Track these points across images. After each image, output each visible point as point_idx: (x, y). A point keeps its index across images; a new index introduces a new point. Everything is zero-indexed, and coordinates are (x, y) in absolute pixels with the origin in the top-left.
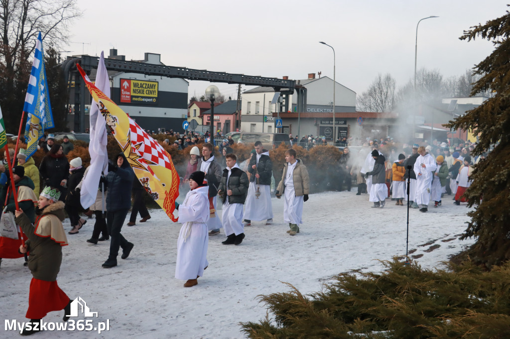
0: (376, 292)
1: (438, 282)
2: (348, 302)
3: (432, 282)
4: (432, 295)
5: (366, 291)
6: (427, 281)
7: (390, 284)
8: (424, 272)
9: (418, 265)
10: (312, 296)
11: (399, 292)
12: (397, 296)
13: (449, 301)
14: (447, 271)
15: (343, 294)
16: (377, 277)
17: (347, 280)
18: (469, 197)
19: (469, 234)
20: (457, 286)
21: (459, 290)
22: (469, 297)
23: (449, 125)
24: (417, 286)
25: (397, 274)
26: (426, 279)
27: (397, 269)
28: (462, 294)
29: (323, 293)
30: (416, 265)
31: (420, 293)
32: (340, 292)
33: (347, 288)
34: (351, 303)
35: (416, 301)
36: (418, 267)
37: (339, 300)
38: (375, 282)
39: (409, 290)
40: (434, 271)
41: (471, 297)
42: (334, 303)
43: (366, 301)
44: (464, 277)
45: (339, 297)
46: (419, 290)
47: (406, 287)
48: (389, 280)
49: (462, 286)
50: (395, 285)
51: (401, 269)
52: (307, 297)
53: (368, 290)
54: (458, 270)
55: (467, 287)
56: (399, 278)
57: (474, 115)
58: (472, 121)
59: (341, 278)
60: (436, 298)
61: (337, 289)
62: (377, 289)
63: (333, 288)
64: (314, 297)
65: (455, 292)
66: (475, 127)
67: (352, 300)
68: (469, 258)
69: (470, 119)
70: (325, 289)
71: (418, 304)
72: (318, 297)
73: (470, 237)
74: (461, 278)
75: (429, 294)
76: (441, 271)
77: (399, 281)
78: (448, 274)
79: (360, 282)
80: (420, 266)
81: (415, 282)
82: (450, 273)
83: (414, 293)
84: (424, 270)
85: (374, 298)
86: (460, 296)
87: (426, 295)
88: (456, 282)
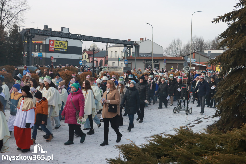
0: (172, 144)
1: (201, 139)
2: (158, 149)
3: (199, 139)
4: (198, 145)
5: (167, 143)
6: (196, 138)
7: (179, 140)
8: (195, 134)
9: (192, 131)
10: (141, 145)
11: (183, 144)
12: (182, 146)
13: (207, 148)
14: (206, 133)
15: (156, 144)
16: (172, 136)
17: (158, 138)
18: (216, 98)
19: (216, 115)
20: (210, 140)
21: (211, 142)
22: (216, 146)
23: (207, 63)
24: (191, 140)
25: (182, 135)
26: (195, 137)
27: (182, 133)
28: (212, 144)
29: (147, 144)
30: (191, 131)
31: (192, 144)
32: (154, 143)
33: (158, 142)
34: (160, 149)
35: (191, 148)
36: (192, 132)
37: (154, 147)
38: (171, 139)
39: (187, 143)
40: (200, 133)
41: (217, 146)
42: (152, 149)
43: (167, 148)
44: (214, 136)
45: (154, 146)
46: (192, 143)
47: (186, 141)
48: (178, 138)
49: (212, 141)
50: (181, 140)
51: (184, 132)
52: (139, 146)
53: (168, 143)
54: (211, 133)
55: (215, 141)
56: (183, 137)
57: (218, 58)
58: (218, 61)
59: (155, 137)
60: (200, 146)
61: (153, 142)
62: (172, 142)
63: (151, 142)
64: (142, 146)
65: (209, 143)
66: (219, 65)
67: (160, 147)
68: (216, 127)
69: (217, 60)
70: (147, 142)
71: (191, 149)
72: (144, 146)
73: (217, 117)
74: (212, 137)
75: (197, 145)
76: (203, 133)
77: (183, 138)
78: (206, 135)
79: (164, 139)
80: (193, 131)
81: (190, 139)
82: (207, 134)
83: (190, 144)
84: (195, 133)
85: (170, 147)
86: (211, 145)
87: (196, 145)
88: (210, 139)
